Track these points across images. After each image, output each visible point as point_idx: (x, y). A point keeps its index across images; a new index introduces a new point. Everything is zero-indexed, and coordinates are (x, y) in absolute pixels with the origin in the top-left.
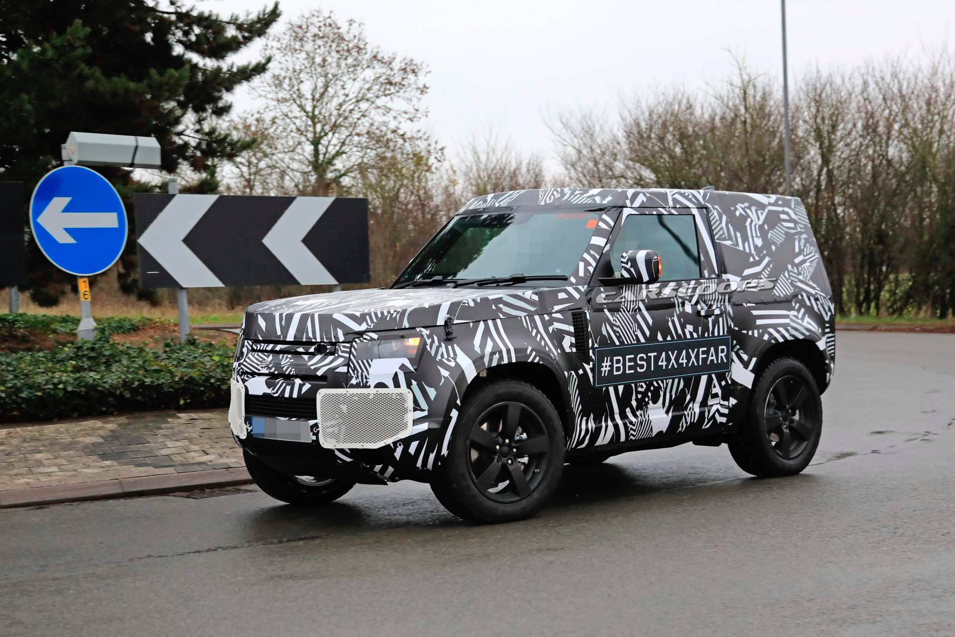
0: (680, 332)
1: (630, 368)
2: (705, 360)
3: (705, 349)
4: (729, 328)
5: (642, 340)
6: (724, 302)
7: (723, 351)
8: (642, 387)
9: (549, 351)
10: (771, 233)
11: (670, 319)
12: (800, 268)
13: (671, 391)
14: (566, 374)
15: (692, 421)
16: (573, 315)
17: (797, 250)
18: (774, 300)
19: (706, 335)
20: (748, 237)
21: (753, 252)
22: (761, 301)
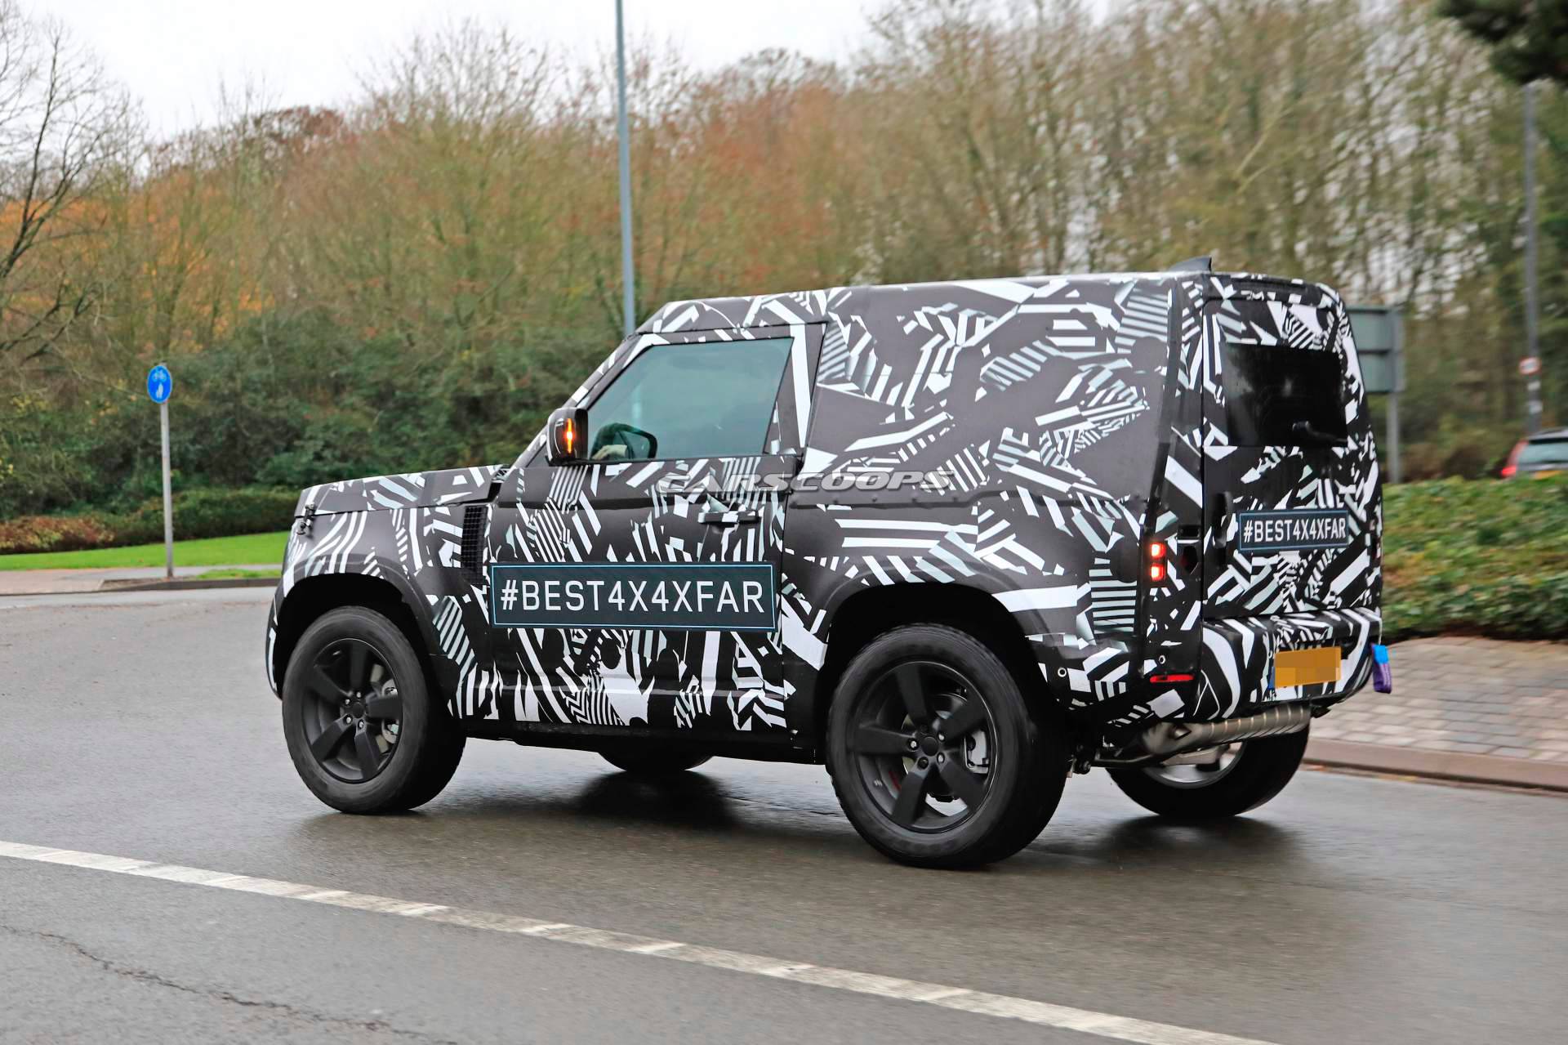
0: (654, 548)
1: (553, 601)
2: (710, 604)
3: (710, 584)
4: (771, 550)
5: (577, 558)
6: (769, 500)
7: (752, 591)
8: (579, 636)
9: (404, 562)
10: (996, 363)
11: (637, 526)
12: (1046, 435)
13: (641, 651)
14: (433, 599)
15: (700, 711)
16: (468, 509)
17: (1066, 394)
18: (910, 501)
19: (713, 558)
20: (912, 373)
21: (907, 403)
22: (870, 502)
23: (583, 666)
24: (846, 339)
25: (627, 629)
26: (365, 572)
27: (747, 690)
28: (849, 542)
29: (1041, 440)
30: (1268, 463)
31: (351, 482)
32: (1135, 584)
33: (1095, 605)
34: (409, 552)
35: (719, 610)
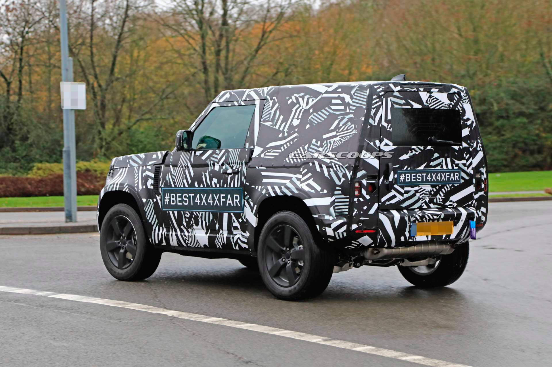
0: (209, 182)
1: (180, 201)
2: (225, 203)
3: (224, 195)
4: (242, 183)
5: (186, 186)
6: (242, 165)
7: (237, 198)
8: (187, 214)
9: (136, 187)
10: (314, 115)
11: (204, 174)
12: (325, 142)
13: (205, 220)
14: (144, 200)
15: (223, 242)
16: (156, 167)
17: (333, 127)
18: (283, 166)
19: (225, 186)
20: (289, 119)
21: (286, 130)
22: (271, 166)
23: (189, 226)
24: (271, 106)
25: (201, 212)
26: (124, 190)
27: (236, 234)
28: (265, 181)
29: (323, 144)
30: (414, 152)
31: (124, 157)
32: (348, 197)
33: (336, 204)
34: (138, 183)
35: (227, 205)
